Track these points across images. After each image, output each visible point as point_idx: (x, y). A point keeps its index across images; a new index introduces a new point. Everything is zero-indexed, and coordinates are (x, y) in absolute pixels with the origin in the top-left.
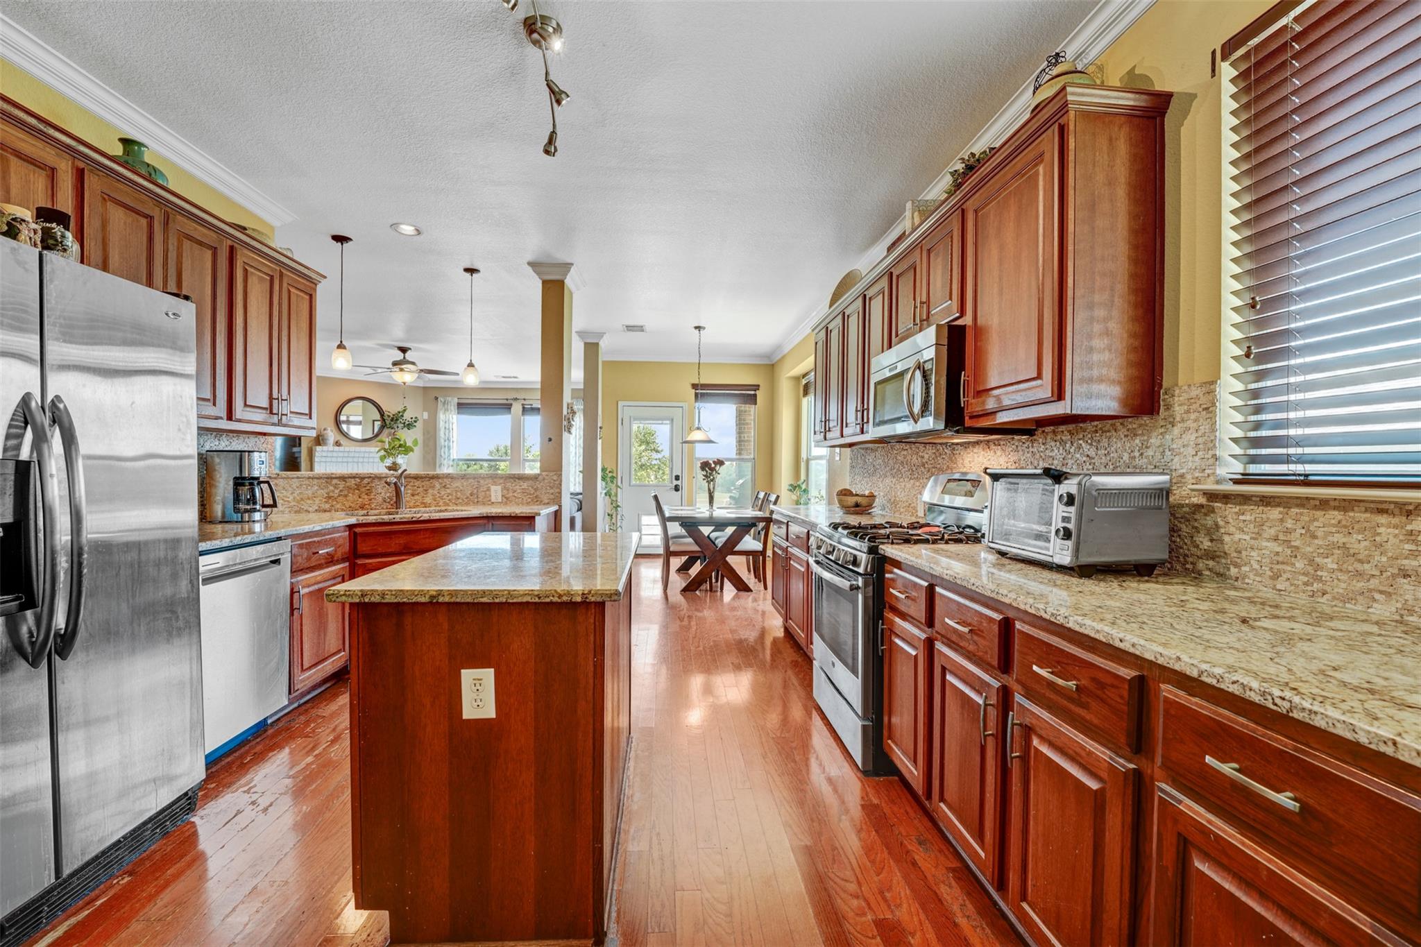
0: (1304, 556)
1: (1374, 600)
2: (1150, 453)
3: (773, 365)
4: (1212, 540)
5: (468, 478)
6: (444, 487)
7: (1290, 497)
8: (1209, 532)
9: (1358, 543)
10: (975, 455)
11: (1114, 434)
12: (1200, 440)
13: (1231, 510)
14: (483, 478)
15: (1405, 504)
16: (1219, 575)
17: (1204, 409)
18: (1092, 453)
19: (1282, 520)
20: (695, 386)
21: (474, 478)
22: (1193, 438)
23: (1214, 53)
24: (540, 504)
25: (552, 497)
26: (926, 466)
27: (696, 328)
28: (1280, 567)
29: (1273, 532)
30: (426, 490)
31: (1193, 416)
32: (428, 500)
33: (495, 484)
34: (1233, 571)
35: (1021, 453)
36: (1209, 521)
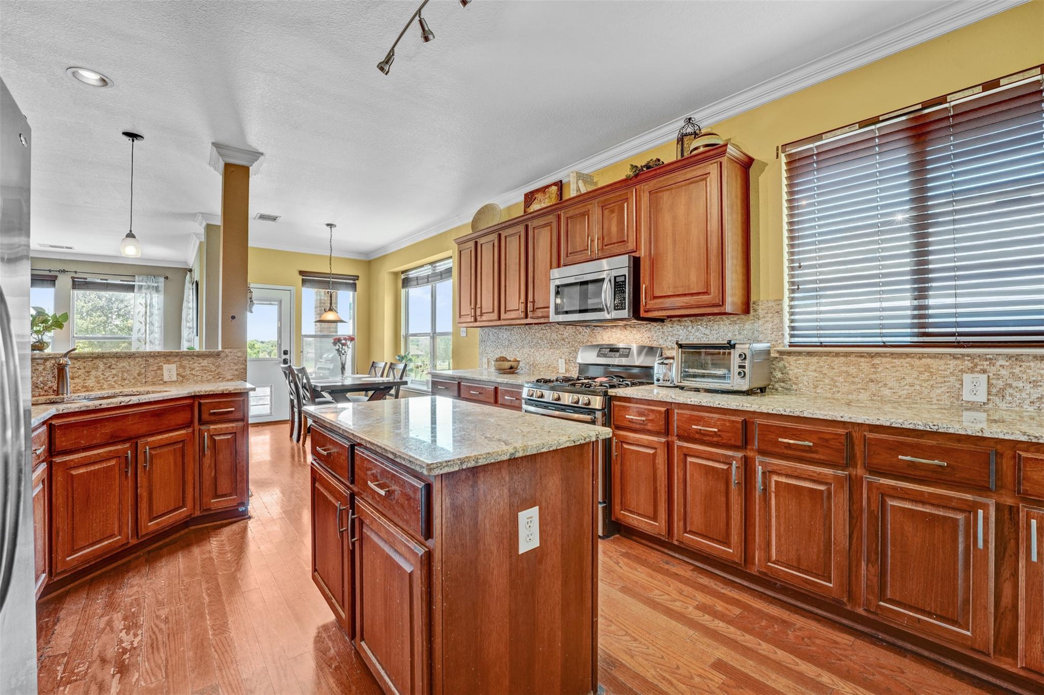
0: (829, 377)
1: (860, 392)
2: (745, 332)
3: (370, 261)
4: (783, 374)
5: (135, 358)
6: (109, 367)
7: (822, 352)
8: (780, 370)
9: (852, 370)
10: (613, 333)
11: (722, 323)
12: (774, 327)
13: (792, 359)
14: (152, 357)
15: (871, 353)
16: (786, 389)
17: (776, 312)
18: (707, 332)
19: (818, 363)
20: (302, 273)
21: (142, 357)
22: (770, 325)
23: (778, 147)
24: (222, 381)
25: (236, 373)
26: (566, 340)
27: (328, 225)
28: (818, 383)
29: (814, 368)
30: (88, 372)
31: (770, 315)
32: (91, 382)
33: (168, 362)
34: (794, 387)
35: (653, 332)
36: (781, 364)
